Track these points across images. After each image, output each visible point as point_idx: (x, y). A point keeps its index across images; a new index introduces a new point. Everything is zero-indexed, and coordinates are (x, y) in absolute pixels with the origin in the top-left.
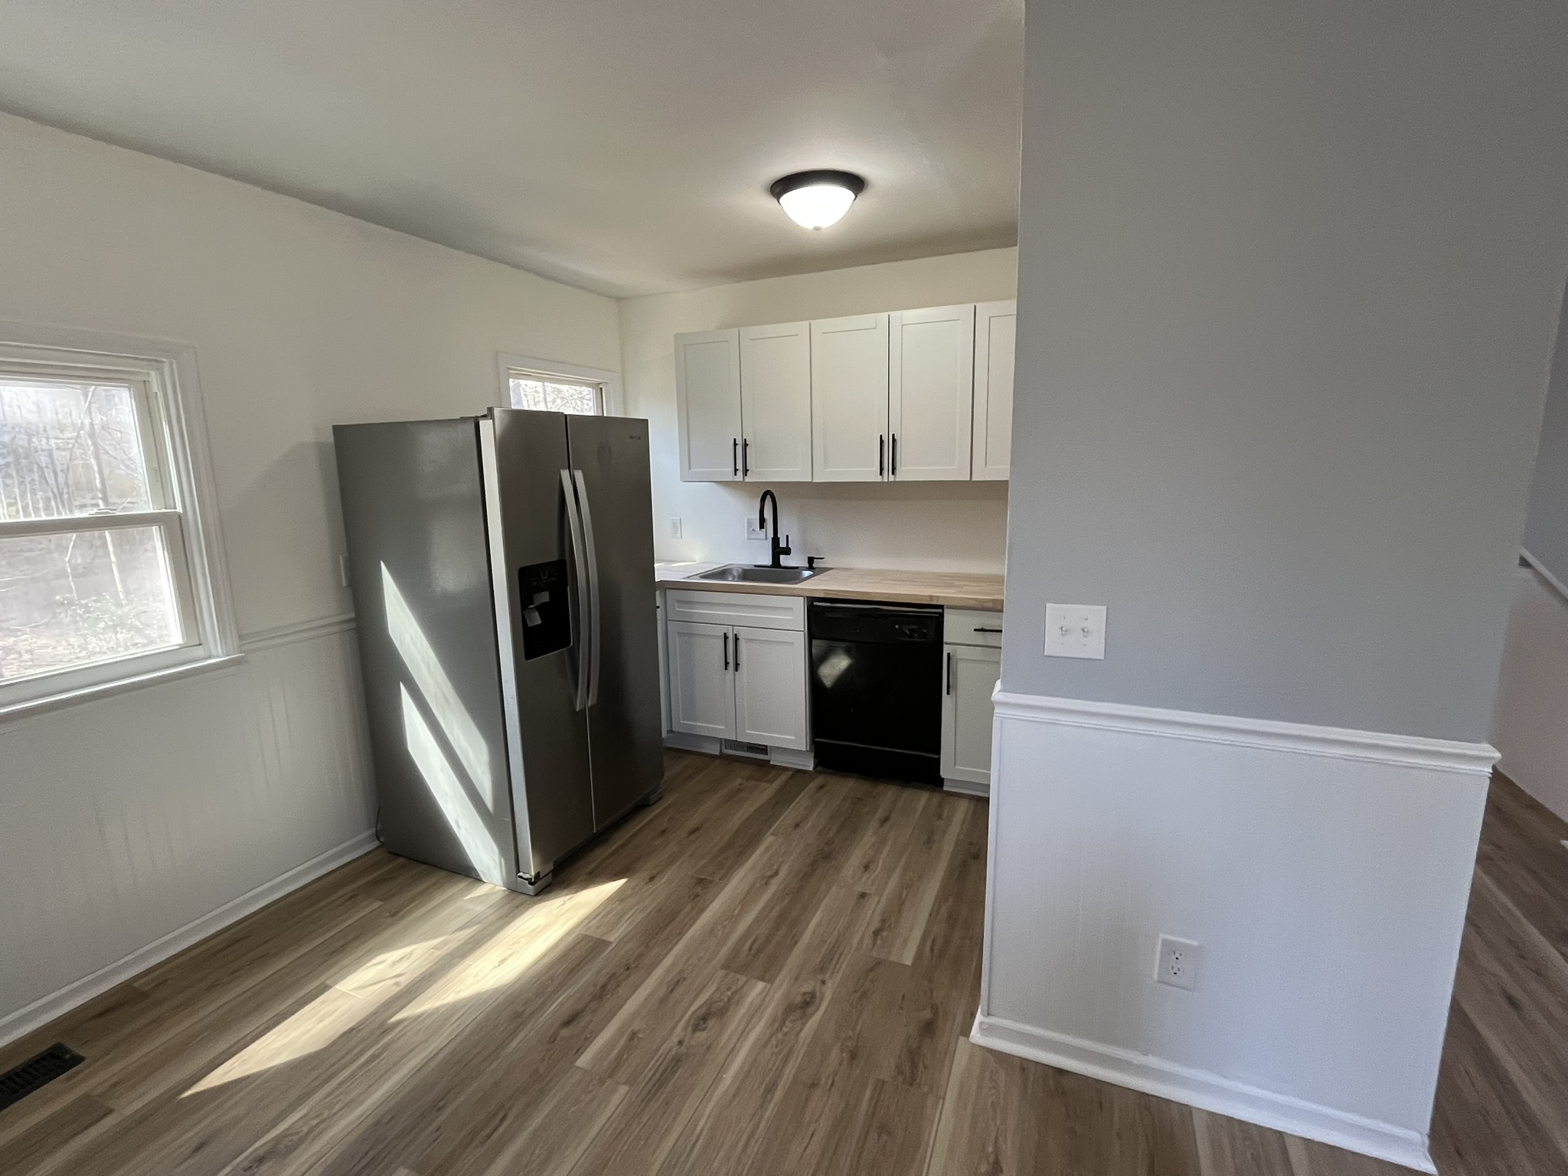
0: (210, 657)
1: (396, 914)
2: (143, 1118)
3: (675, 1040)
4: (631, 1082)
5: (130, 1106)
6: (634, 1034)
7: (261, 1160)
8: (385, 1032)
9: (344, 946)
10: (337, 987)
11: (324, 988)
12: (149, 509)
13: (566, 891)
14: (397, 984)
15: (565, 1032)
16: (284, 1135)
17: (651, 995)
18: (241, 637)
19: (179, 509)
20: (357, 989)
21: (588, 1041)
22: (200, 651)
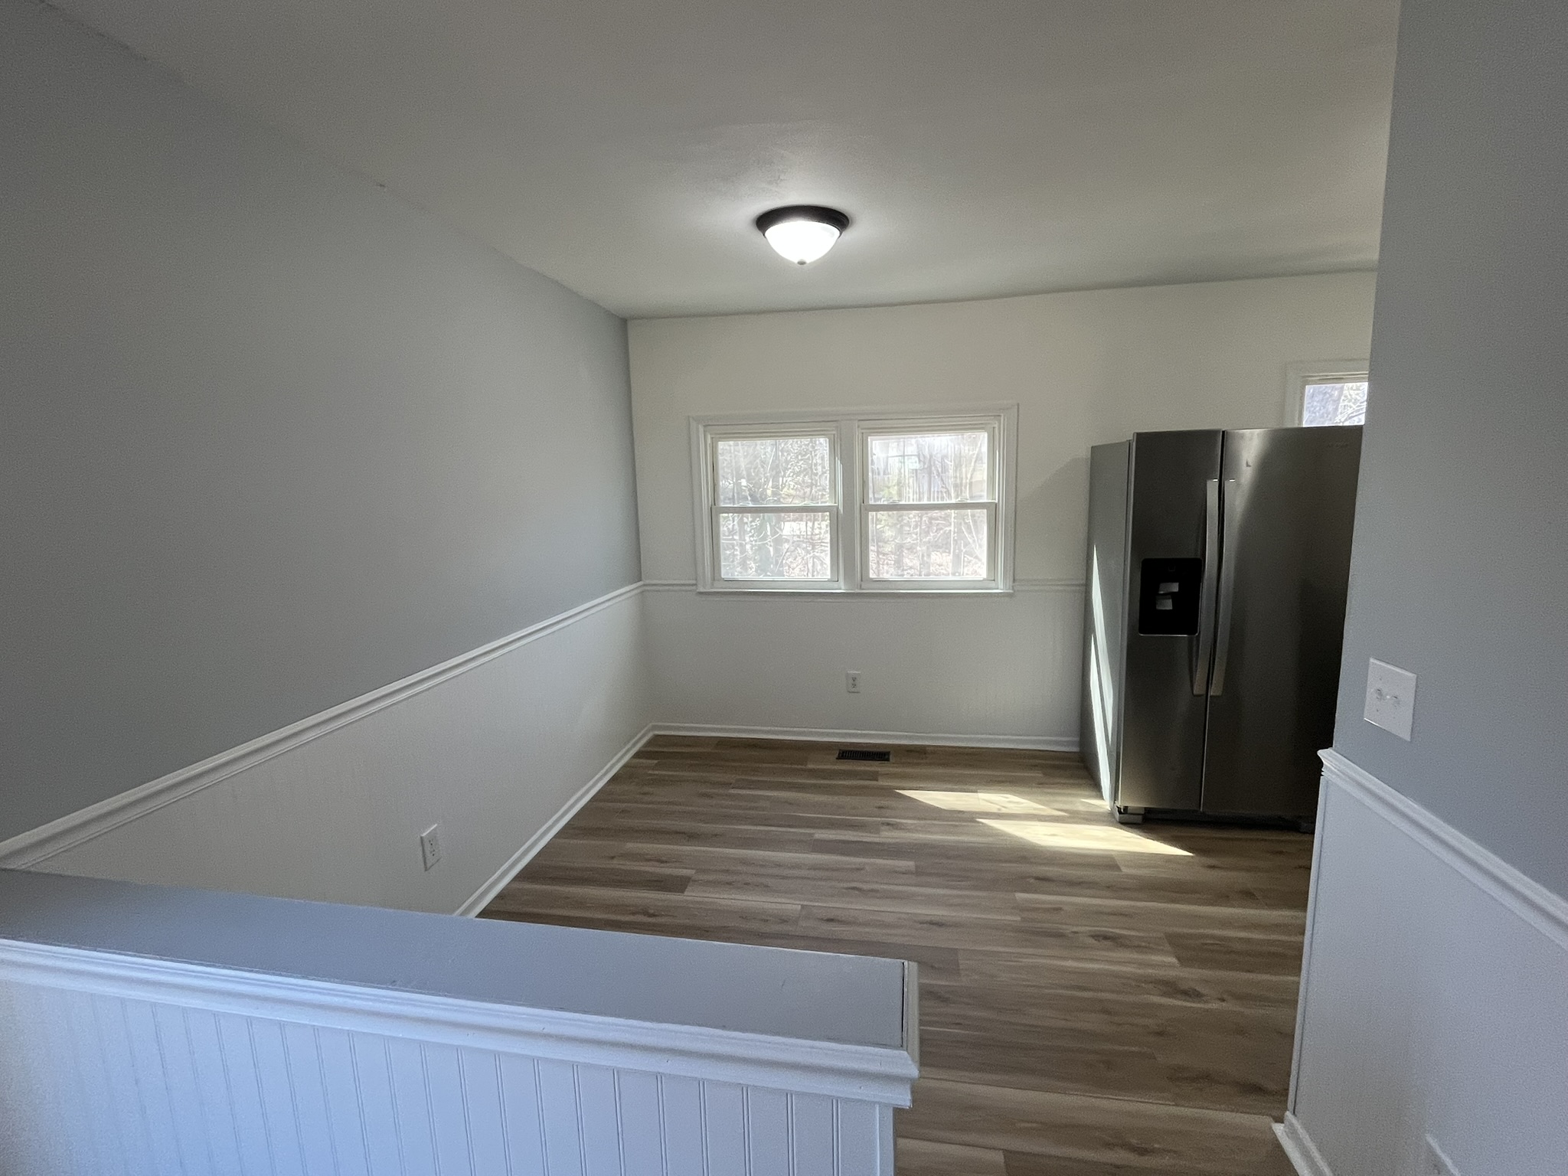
0: (998, 589)
1: (1041, 784)
2: (882, 788)
3: (1075, 929)
4: (1024, 920)
5: (883, 782)
6: (1061, 909)
7: (888, 824)
8: (971, 821)
9: (1003, 782)
10: (979, 794)
11: (976, 792)
12: (984, 500)
13: (1143, 834)
14: (999, 809)
15: (1032, 881)
16: (902, 823)
17: (1100, 906)
18: (1014, 581)
19: (997, 501)
20: (984, 800)
21: (1035, 892)
22: (993, 584)
